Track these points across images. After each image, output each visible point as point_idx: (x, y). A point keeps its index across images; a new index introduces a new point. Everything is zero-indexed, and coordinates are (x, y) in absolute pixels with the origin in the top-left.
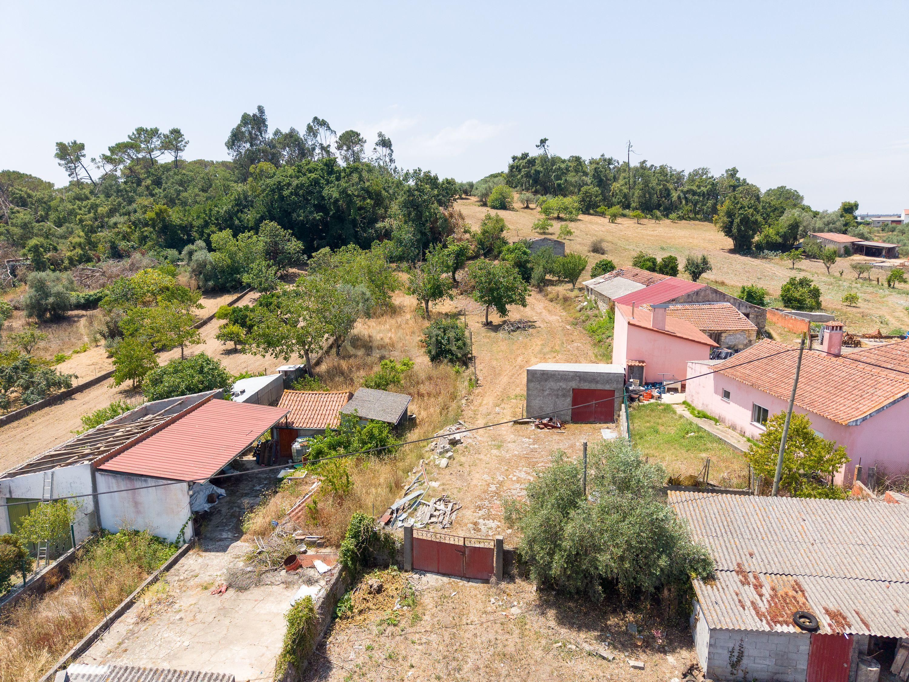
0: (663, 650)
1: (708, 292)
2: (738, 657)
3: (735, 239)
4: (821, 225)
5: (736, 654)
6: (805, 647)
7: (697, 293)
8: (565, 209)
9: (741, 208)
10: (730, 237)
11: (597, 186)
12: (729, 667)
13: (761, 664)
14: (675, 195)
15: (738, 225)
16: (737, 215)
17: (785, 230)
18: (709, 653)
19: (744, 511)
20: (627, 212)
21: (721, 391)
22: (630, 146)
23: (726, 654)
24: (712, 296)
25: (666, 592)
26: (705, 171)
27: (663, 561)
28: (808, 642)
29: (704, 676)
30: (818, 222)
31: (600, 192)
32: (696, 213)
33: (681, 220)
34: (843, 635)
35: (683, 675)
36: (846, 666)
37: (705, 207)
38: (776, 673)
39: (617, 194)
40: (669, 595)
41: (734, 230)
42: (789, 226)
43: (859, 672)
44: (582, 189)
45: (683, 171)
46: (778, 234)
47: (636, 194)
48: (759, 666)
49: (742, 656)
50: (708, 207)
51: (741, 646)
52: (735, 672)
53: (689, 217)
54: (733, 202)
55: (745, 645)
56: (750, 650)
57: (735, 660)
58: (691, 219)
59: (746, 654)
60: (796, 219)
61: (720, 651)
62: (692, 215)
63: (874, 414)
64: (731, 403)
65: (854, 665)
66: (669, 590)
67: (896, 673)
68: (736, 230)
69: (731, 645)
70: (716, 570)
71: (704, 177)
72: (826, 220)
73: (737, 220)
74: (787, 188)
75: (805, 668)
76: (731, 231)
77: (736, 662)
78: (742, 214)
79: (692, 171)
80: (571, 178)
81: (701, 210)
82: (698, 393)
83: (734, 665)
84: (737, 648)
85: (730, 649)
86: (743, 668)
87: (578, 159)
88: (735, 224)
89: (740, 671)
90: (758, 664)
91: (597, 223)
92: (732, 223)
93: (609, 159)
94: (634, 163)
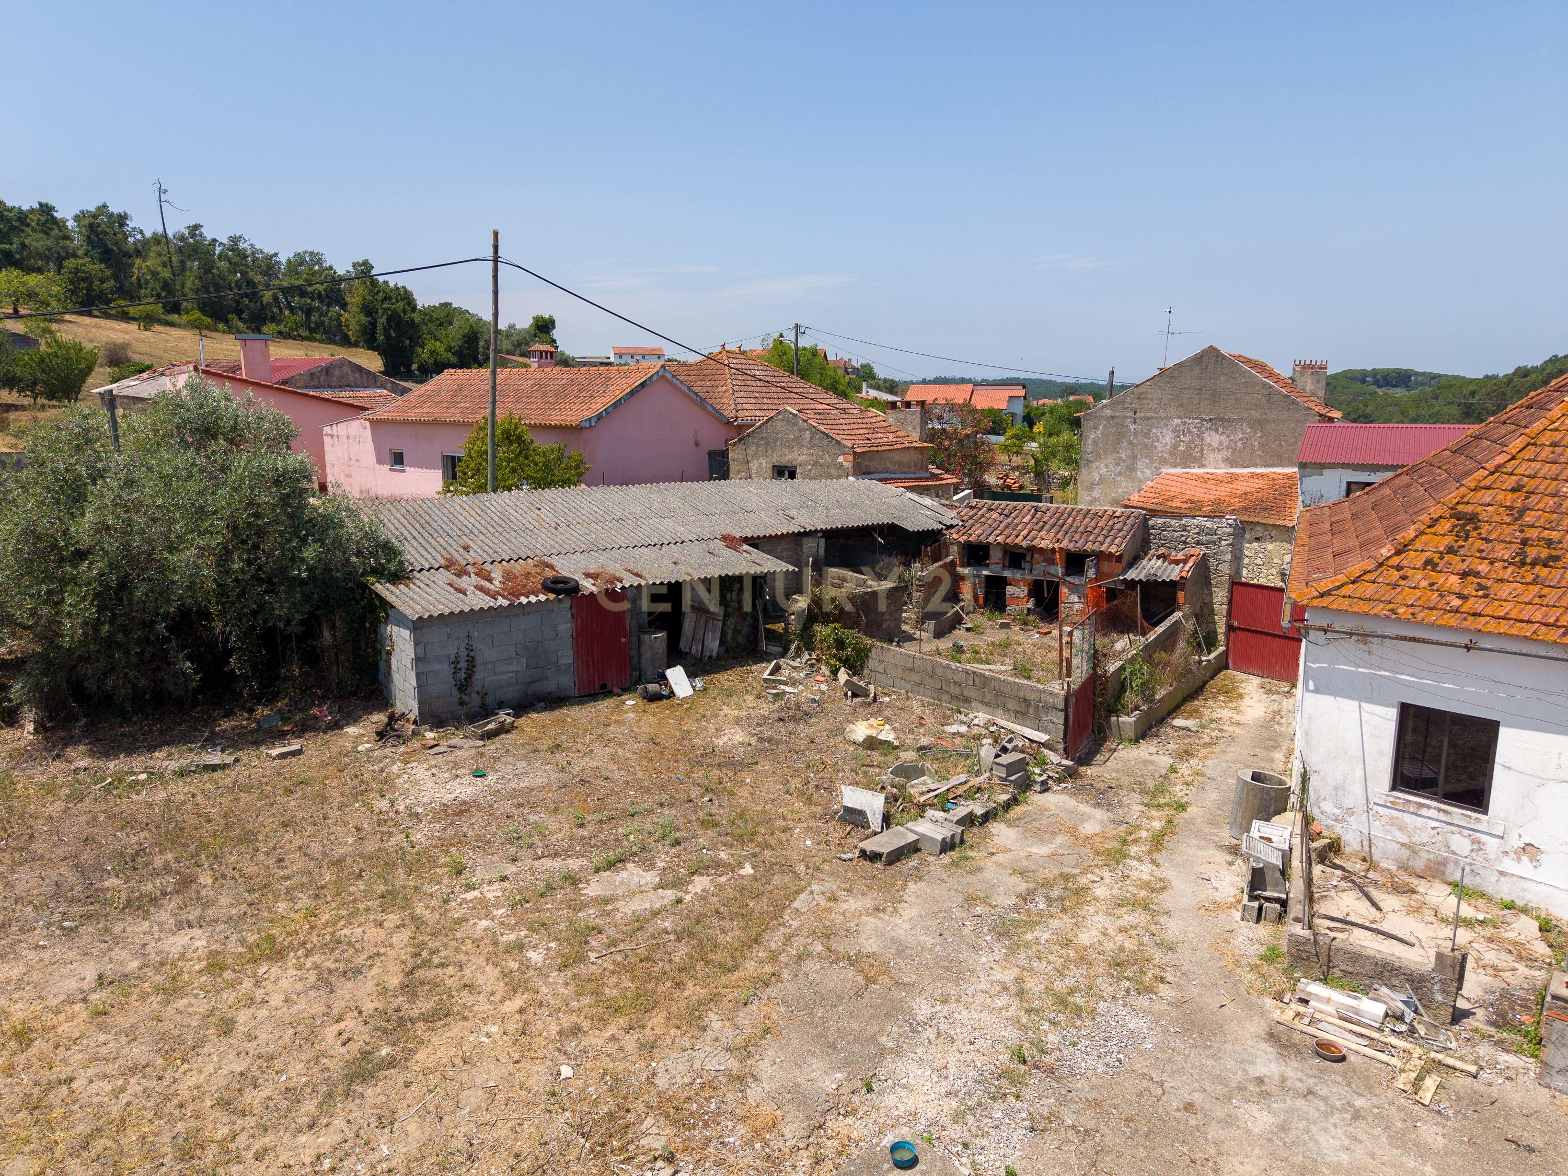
0: (336, 726)
1: (347, 369)
2: (467, 669)
3: (383, 353)
4: (510, 347)
5: (463, 665)
6: (565, 626)
7: (327, 371)
8: (29, 296)
9: (385, 299)
10: (375, 349)
11: (101, 261)
12: (455, 692)
13: (506, 673)
14: (267, 296)
15: (385, 329)
16: (380, 311)
17: (459, 343)
18: (417, 675)
19: (446, 511)
20: (175, 317)
21: (387, 456)
22: (162, 191)
23: (445, 670)
24: (353, 377)
25: (327, 634)
26: (317, 258)
27: (310, 553)
28: (569, 615)
29: (415, 722)
30: (505, 342)
31: (109, 273)
32: (313, 331)
33: (285, 338)
34: (613, 590)
35: (378, 734)
36: (623, 640)
37: (326, 319)
38: (529, 684)
39: (147, 282)
40: (334, 636)
41: (381, 338)
42: (464, 336)
43: (643, 648)
44: (66, 263)
45: (276, 255)
46: (449, 349)
47: (189, 284)
48: (502, 676)
49: (474, 666)
50: (331, 319)
51: (469, 648)
52: (466, 698)
53: (299, 336)
54: (371, 291)
55: (476, 645)
56: (486, 653)
57: (464, 676)
58: (303, 339)
59: (479, 661)
60: (472, 327)
61: (436, 666)
62: (305, 333)
63: (611, 409)
64: (408, 469)
65: (634, 639)
66: (333, 627)
67: (687, 650)
68: (382, 337)
69: (452, 651)
70: (412, 571)
71: (317, 268)
72: (515, 338)
73: (383, 320)
74: (454, 306)
75: (570, 661)
76: (375, 339)
77: (465, 679)
78: (389, 309)
79: (291, 255)
80: (36, 241)
81: (320, 324)
82: (349, 476)
83: (463, 687)
84: (463, 653)
85: (453, 658)
86: (479, 688)
87: (46, 210)
88: (380, 328)
89: (474, 695)
90: (501, 674)
91: (112, 329)
92: (374, 324)
93: (120, 215)
94: (176, 226)
